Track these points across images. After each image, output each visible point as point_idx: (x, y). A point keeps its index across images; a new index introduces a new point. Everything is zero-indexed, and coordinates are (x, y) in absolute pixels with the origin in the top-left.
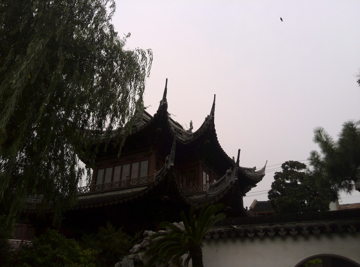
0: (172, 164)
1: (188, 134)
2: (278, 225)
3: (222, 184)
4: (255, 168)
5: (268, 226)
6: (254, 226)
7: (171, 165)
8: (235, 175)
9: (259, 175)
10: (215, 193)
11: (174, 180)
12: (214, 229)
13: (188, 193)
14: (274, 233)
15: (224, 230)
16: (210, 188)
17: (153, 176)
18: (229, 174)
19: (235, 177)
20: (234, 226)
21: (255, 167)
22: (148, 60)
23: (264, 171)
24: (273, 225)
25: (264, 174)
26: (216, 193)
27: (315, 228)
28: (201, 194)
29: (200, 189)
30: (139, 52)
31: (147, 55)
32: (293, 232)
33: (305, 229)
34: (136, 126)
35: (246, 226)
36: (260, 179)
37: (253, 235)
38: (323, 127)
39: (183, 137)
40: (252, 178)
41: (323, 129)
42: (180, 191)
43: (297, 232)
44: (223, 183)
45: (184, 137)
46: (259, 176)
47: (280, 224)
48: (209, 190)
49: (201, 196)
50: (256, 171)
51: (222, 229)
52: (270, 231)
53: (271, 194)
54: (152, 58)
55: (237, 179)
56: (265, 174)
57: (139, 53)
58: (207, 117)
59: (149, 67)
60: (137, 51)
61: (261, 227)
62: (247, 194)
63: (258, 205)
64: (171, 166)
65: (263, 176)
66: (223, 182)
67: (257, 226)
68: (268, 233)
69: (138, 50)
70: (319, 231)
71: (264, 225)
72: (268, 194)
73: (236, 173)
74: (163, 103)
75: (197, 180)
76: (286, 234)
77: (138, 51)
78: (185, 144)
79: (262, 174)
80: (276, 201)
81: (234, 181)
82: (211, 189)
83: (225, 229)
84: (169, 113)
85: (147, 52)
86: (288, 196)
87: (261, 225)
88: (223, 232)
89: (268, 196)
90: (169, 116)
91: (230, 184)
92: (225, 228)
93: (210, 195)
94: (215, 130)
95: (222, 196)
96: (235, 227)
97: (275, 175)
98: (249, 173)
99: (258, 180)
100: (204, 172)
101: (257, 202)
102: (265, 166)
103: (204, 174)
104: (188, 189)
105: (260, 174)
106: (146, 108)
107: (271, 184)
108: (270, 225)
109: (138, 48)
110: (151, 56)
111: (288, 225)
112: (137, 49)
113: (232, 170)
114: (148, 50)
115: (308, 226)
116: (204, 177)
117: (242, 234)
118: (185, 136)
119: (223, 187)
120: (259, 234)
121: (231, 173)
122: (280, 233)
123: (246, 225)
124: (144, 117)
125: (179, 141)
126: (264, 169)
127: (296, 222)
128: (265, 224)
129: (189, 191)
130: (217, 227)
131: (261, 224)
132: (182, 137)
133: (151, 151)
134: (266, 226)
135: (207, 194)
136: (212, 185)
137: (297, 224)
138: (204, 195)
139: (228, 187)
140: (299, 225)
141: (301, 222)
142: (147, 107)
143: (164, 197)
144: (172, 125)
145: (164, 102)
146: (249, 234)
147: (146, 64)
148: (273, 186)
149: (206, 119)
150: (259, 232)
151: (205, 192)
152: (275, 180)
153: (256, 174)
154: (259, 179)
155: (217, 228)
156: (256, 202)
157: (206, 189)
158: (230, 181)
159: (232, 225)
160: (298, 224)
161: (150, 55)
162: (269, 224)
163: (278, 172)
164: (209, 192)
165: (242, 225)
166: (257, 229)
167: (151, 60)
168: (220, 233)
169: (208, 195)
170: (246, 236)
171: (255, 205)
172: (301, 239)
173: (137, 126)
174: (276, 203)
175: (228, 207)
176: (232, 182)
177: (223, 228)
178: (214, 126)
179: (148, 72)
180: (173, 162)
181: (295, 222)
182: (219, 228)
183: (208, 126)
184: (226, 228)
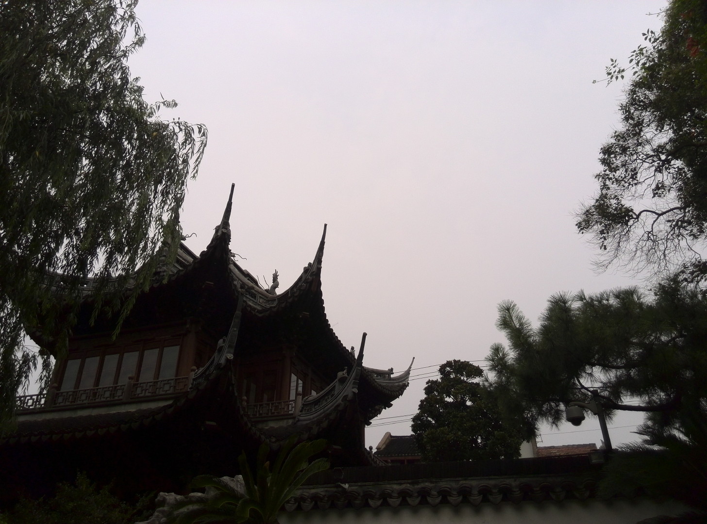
0: (229, 355)
1: (267, 298)
2: (427, 484)
3: (326, 400)
4: (391, 371)
5: (408, 485)
6: (381, 484)
7: (228, 357)
8: (354, 383)
9: (397, 384)
10: (312, 416)
11: (231, 388)
12: (304, 490)
13: (258, 415)
14: (419, 499)
15: (323, 493)
16: (303, 408)
17: (187, 378)
18: (343, 381)
19: (353, 388)
20: (343, 485)
21: (392, 369)
22: (198, 144)
23: (408, 378)
24: (417, 483)
25: (406, 384)
26: (314, 418)
27: (494, 491)
28: (285, 419)
29: (284, 408)
30: (179, 127)
31: (196, 136)
32: (454, 499)
33: (475, 492)
34: (160, 272)
35: (365, 485)
36: (400, 392)
37: (379, 503)
38: (515, 302)
39: (256, 303)
40: (385, 390)
41: (516, 305)
42: (242, 412)
43: (461, 498)
44: (329, 398)
45: (259, 302)
46: (398, 386)
47: (431, 482)
48: (301, 411)
49: (284, 424)
50: (392, 376)
51: (320, 491)
52: (411, 496)
53: (418, 423)
54: (206, 141)
55: (356, 391)
56: (408, 383)
57: (181, 130)
58: (307, 266)
59: (198, 158)
60: (175, 124)
61: (396, 487)
62: (373, 421)
63: (392, 443)
64: (227, 360)
65: (405, 386)
66: (330, 397)
67: (388, 486)
68: (408, 499)
69: (178, 122)
70: (500, 497)
71: (401, 484)
72: (412, 423)
73: (355, 379)
74: (222, 231)
75: (278, 389)
76: (441, 502)
77: (177, 124)
78: (260, 315)
79: (404, 382)
80: (425, 436)
81: (350, 395)
82: (305, 410)
83: (326, 491)
84: (231, 253)
85: (196, 130)
86: (449, 427)
87: (396, 484)
88: (321, 496)
89: (412, 426)
90: (232, 258)
91: (342, 401)
92: (326, 489)
93: (301, 421)
94: (321, 293)
95: (325, 424)
96: (346, 486)
97: (427, 385)
98: (380, 381)
99: (395, 393)
100: (293, 375)
101: (390, 438)
102: (410, 368)
103: (294, 378)
104: (258, 408)
105: (399, 382)
106: (184, 239)
107: (420, 403)
108: (412, 484)
109: (179, 118)
110: (204, 137)
111: (444, 484)
112: (176, 120)
113: (348, 373)
114: (199, 126)
115: (482, 486)
116: (293, 384)
117: (358, 502)
118: (261, 300)
119: (329, 405)
120: (390, 501)
121: (347, 377)
122: (429, 499)
123: (367, 483)
124: (179, 255)
125: (249, 309)
126: (407, 373)
127: (460, 479)
128: (403, 481)
129: (259, 411)
130: (311, 487)
131: (396, 482)
132: (256, 301)
133: (188, 326)
134: (403, 486)
135: (296, 420)
136: (307, 400)
137: (461, 482)
138: (290, 421)
139: (338, 406)
140: (464, 485)
141: (470, 478)
142: (187, 236)
143: (208, 423)
144: (237, 278)
145: (224, 230)
146: (371, 502)
147: (193, 152)
148: (421, 407)
149: (306, 270)
150: (391, 497)
151: (292, 414)
152: (425, 396)
153: (392, 383)
154: (397, 393)
155: (310, 489)
156: (388, 438)
157: (295, 410)
158: (344, 393)
159: (340, 483)
160: (464, 482)
161: (202, 136)
162: (410, 481)
163: (432, 381)
164: (300, 416)
165: (359, 484)
166: (388, 491)
167: (204, 145)
168: (315, 498)
169: (299, 420)
170: (366, 505)
171: (387, 443)
172: (467, 511)
173: (162, 274)
174: (425, 440)
175: (335, 447)
176: (346, 396)
177: (322, 489)
178: (320, 284)
179: (195, 168)
180: (232, 351)
181: (457, 479)
182: (314, 488)
183: (308, 285)
184: (329, 489)
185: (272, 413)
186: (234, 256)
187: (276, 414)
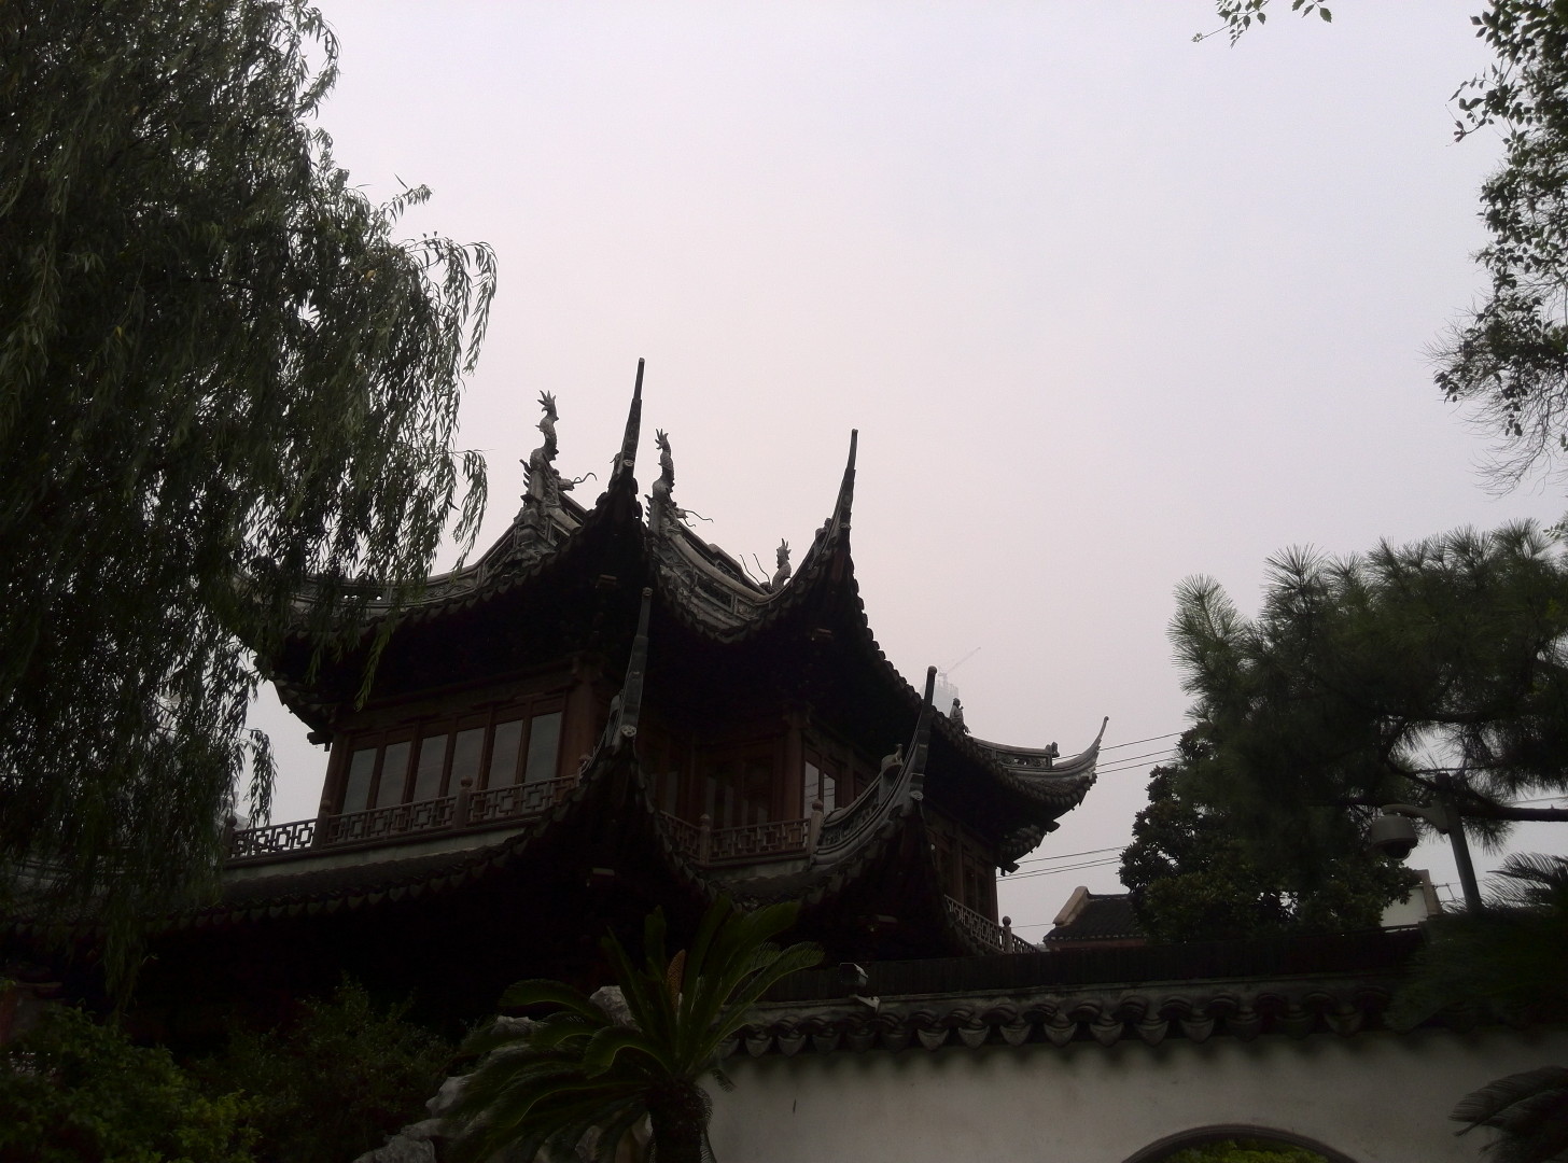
0: (628, 727)
1: (753, 602)
2: (1048, 997)
3: (864, 819)
5: (1009, 1001)
6: (949, 999)
7: (627, 733)
8: (914, 779)
9: (1068, 779)
10: (837, 854)
11: (637, 798)
12: (789, 1011)
13: (733, 854)
14: (1028, 1029)
15: (826, 1018)
16: (822, 836)
17: (572, 779)
18: (893, 774)
19: (912, 789)
20: (868, 1001)
23: (1093, 763)
24: (1027, 996)
25: (1091, 777)
26: (841, 857)
27: (1199, 1012)
28: (790, 860)
32: (1105, 1030)
33: (1153, 1015)
34: (522, 561)
35: (917, 1001)
36: (1074, 795)
37: (941, 1038)
43: (1120, 1028)
44: (868, 813)
45: (738, 612)
46: (1070, 782)
47: (1058, 993)
48: (821, 843)
49: (787, 870)
51: (821, 1012)
52: (1009, 1024)
55: (919, 795)
58: (822, 526)
61: (981, 1004)
63: (1092, 909)
64: (625, 738)
65: (1087, 783)
66: (870, 810)
67: (964, 1001)
68: (1003, 1030)
70: (1207, 1027)
71: (991, 997)
73: (916, 770)
74: (624, 465)
76: (1076, 1037)
78: (727, 641)
79: (1085, 774)
81: (907, 805)
82: (827, 840)
83: (833, 1012)
84: (677, 510)
87: (981, 997)
88: (822, 1023)
89: (1123, 872)
90: (681, 520)
91: (890, 818)
92: (833, 1008)
93: (822, 862)
95: (855, 872)
96: (875, 1002)
98: (1025, 771)
99: (1061, 799)
100: (808, 766)
101: (1086, 900)
103: (812, 771)
104: (734, 839)
105: (1073, 775)
106: (570, 486)
108: (1016, 997)
110: (488, 274)
111: (1087, 998)
113: (903, 757)
115: (1172, 1001)
116: (811, 785)
117: (896, 1036)
118: (742, 608)
119: (866, 829)
120: (965, 1034)
121: (899, 767)
122: (1049, 1031)
123: (920, 996)
124: (558, 523)
126: (1092, 754)
127: (1122, 985)
128: (995, 992)
129: (737, 845)
130: (802, 1003)
131: (979, 993)
132: (730, 610)
133: (574, 671)
134: (996, 1003)
135: (811, 861)
136: (830, 819)
137: (1125, 993)
139: (884, 829)
140: (1133, 999)
141: (1144, 984)
142: (578, 480)
143: (596, 871)
144: (691, 562)
145: (627, 463)
146: (923, 1036)
148: (1140, 828)
150: (967, 1025)
151: (801, 850)
153: (1057, 777)
154: (1068, 798)
155: (800, 1008)
157: (808, 839)
158: (894, 803)
159: (861, 996)
160: (1132, 992)
161: (483, 272)
162: (1010, 991)
163: (1166, 768)
164: (817, 853)
165: (902, 997)
166: (962, 1012)
168: (809, 1028)
169: (816, 863)
170: (914, 1043)
171: (1078, 909)
173: (525, 564)
176: (900, 807)
177: (825, 1009)
180: (634, 719)
181: (1116, 986)
182: (807, 1007)
183: (825, 569)
184: (839, 1008)
185: (738, 850)
186: (684, 517)
187: (745, 853)
